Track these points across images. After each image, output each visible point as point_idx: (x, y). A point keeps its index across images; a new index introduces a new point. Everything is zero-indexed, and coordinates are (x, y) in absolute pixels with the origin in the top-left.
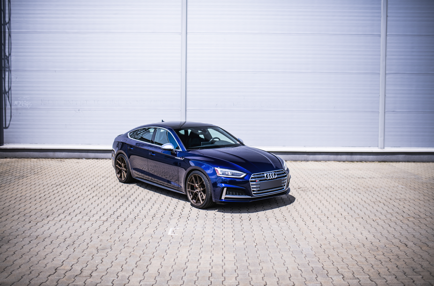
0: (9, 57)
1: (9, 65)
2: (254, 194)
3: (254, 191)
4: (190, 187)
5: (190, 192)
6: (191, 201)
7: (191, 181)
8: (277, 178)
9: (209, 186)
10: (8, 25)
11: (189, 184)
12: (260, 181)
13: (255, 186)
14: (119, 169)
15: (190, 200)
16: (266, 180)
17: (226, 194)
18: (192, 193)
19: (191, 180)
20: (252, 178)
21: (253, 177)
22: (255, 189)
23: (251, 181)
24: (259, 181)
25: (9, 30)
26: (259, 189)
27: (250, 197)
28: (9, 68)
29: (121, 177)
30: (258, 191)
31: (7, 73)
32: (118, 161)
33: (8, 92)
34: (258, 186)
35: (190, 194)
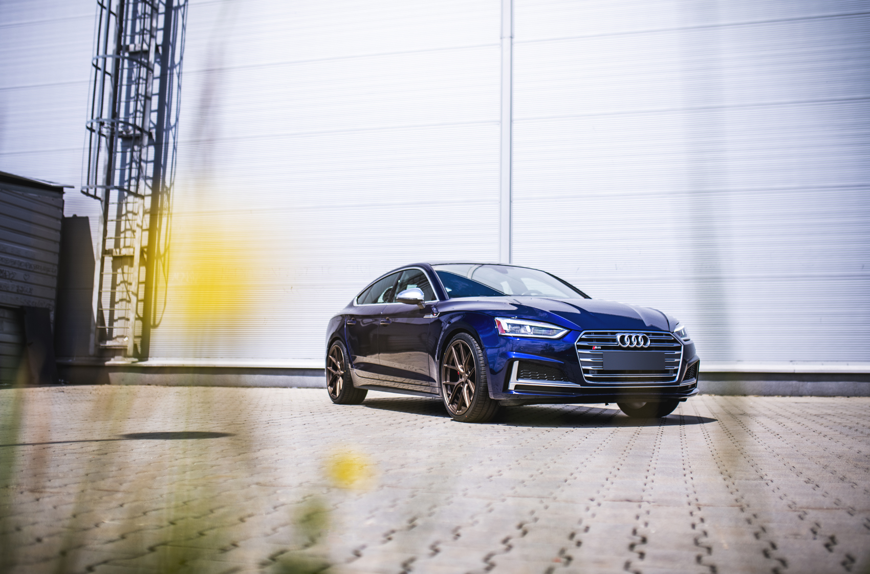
0: (170, 189)
1: (169, 203)
2: (588, 378)
3: (587, 371)
4: (448, 377)
5: (449, 387)
6: (449, 407)
7: (451, 363)
8: (649, 348)
9: (481, 362)
10: (173, 129)
11: (446, 368)
12: (603, 348)
13: (589, 360)
14: (333, 374)
15: (447, 404)
16: (620, 348)
17: (518, 377)
18: (452, 387)
19: (451, 359)
20: (581, 340)
21: (584, 337)
22: (590, 368)
23: (580, 347)
24: (600, 347)
25: (174, 138)
26: (600, 368)
27: (578, 386)
28: (169, 210)
29: (334, 392)
30: (599, 372)
31: (164, 219)
32: (331, 357)
33: (164, 255)
34: (599, 360)
35: (447, 392)
